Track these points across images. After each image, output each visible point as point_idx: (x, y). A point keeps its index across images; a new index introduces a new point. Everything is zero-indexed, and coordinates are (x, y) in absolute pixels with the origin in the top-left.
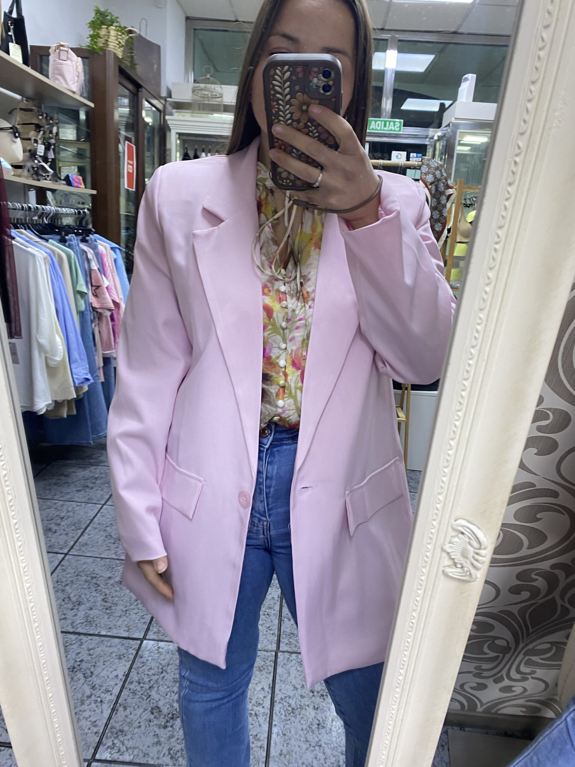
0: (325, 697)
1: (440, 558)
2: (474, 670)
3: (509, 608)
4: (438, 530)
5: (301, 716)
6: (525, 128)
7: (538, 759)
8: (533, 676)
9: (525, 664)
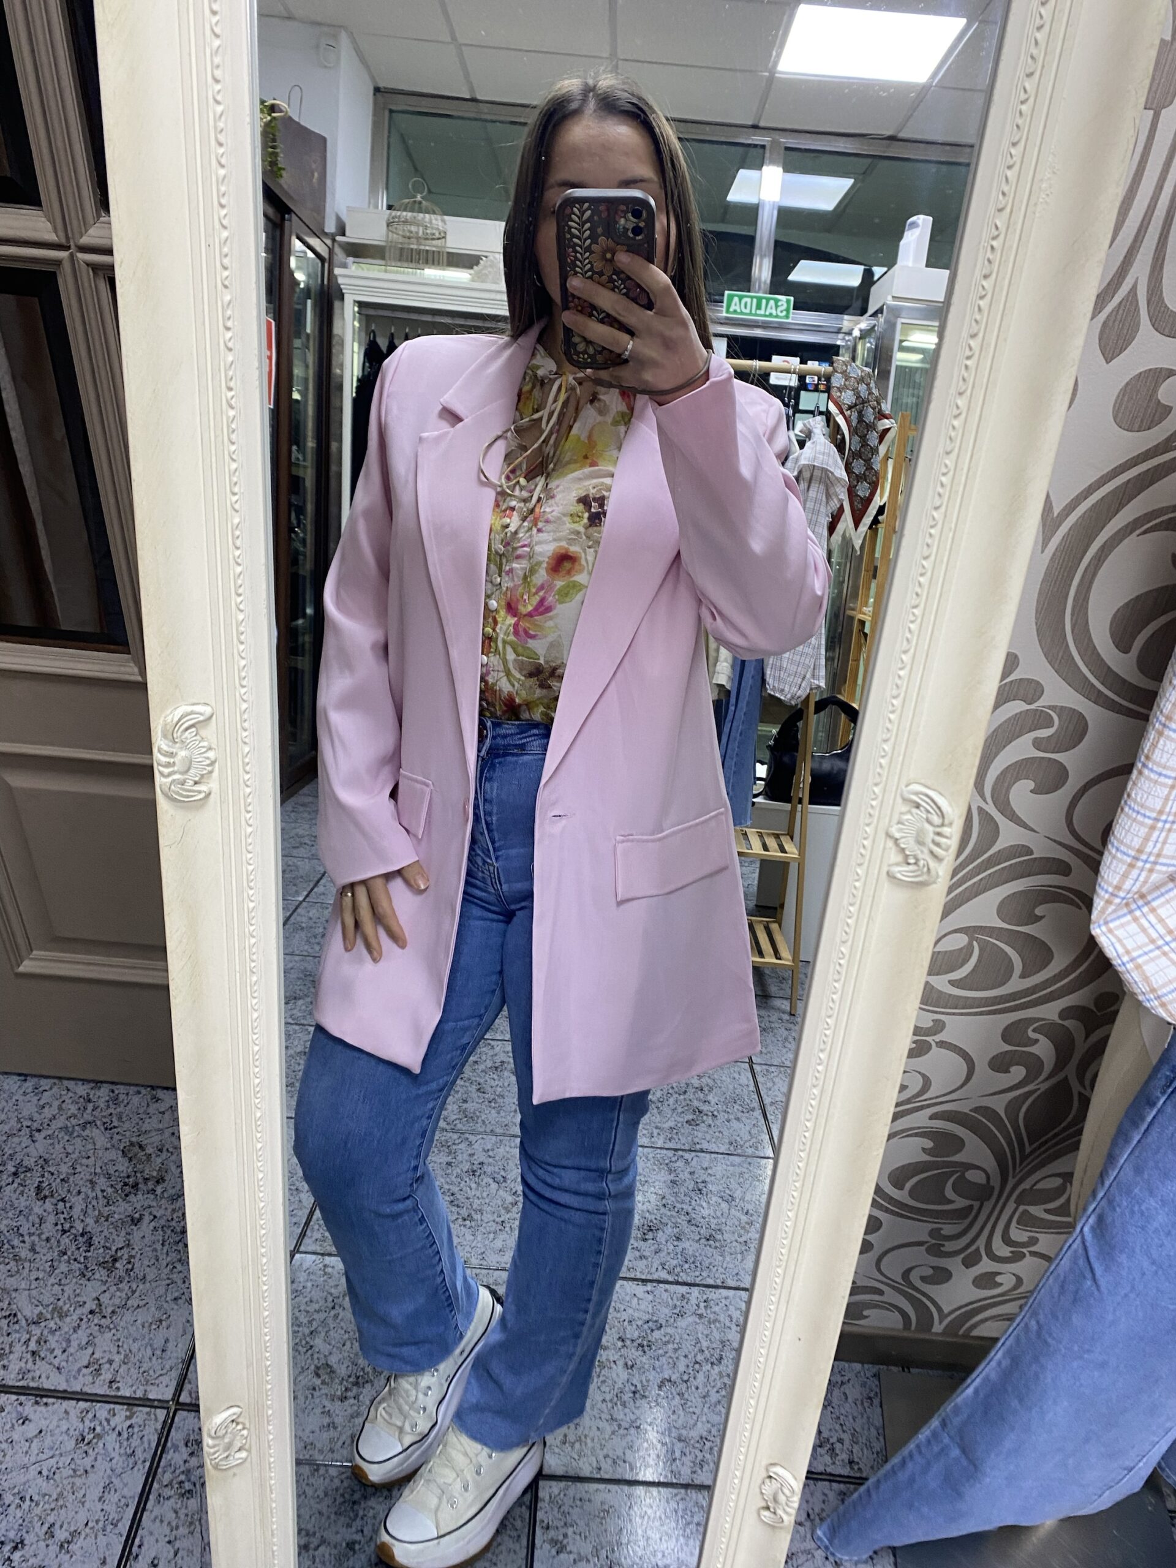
0: (646, 1349)
1: (884, 848)
2: (928, 1239)
3: (987, 1102)
4: (882, 802)
5: (602, 1378)
7: (1038, 1322)
8: (1032, 1249)
9: (1018, 1223)
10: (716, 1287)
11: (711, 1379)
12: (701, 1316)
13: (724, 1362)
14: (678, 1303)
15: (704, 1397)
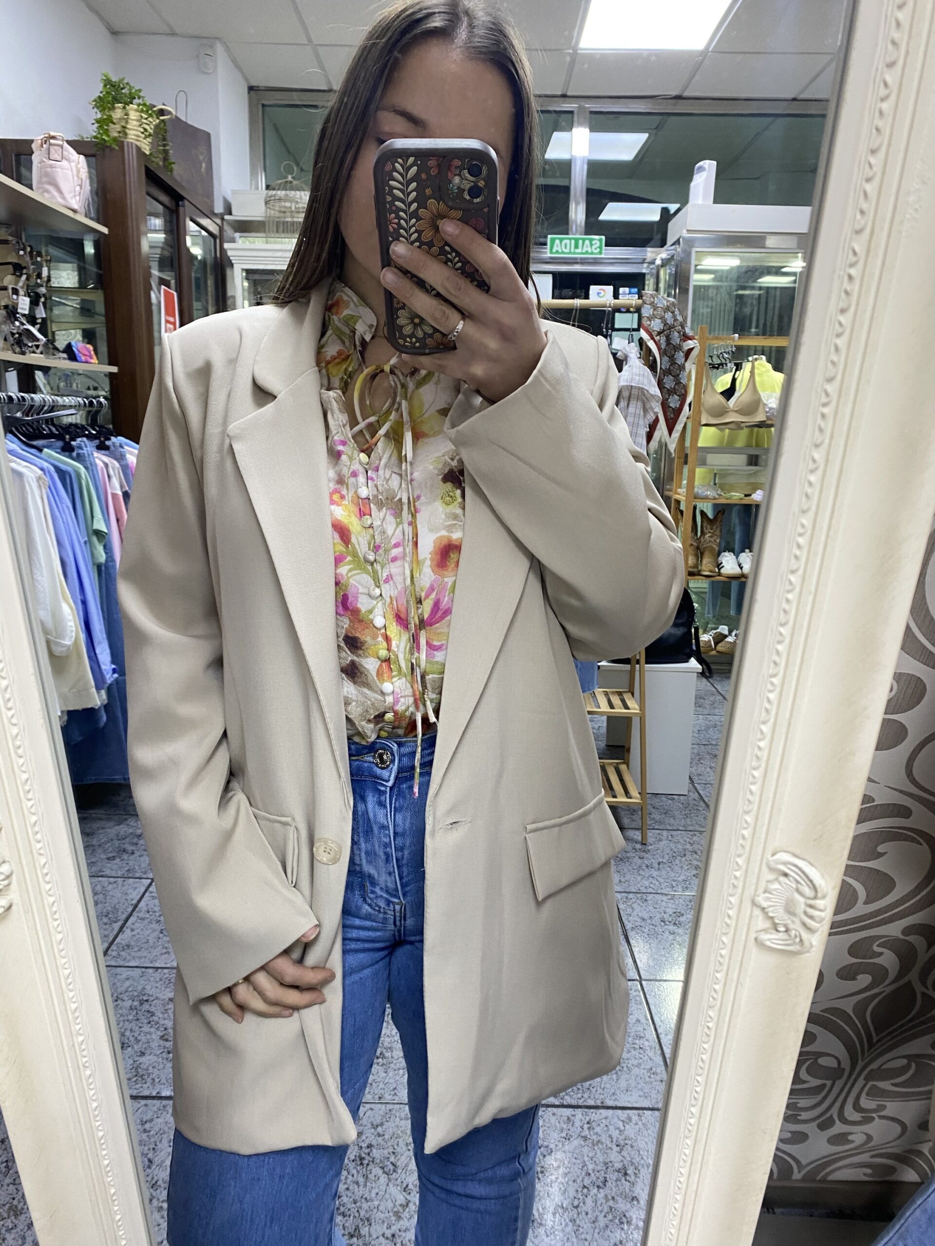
1: (751, 917)
3: (838, 1004)
4: (746, 871)
6: (863, 222)
8: (881, 1114)
9: (867, 1094)
10: (596, 1107)
11: (598, 1204)
12: (585, 1138)
13: (609, 1184)
14: (565, 1126)
15: (594, 1222)
